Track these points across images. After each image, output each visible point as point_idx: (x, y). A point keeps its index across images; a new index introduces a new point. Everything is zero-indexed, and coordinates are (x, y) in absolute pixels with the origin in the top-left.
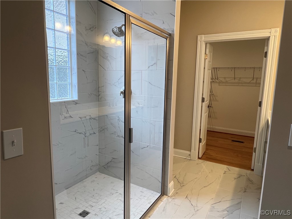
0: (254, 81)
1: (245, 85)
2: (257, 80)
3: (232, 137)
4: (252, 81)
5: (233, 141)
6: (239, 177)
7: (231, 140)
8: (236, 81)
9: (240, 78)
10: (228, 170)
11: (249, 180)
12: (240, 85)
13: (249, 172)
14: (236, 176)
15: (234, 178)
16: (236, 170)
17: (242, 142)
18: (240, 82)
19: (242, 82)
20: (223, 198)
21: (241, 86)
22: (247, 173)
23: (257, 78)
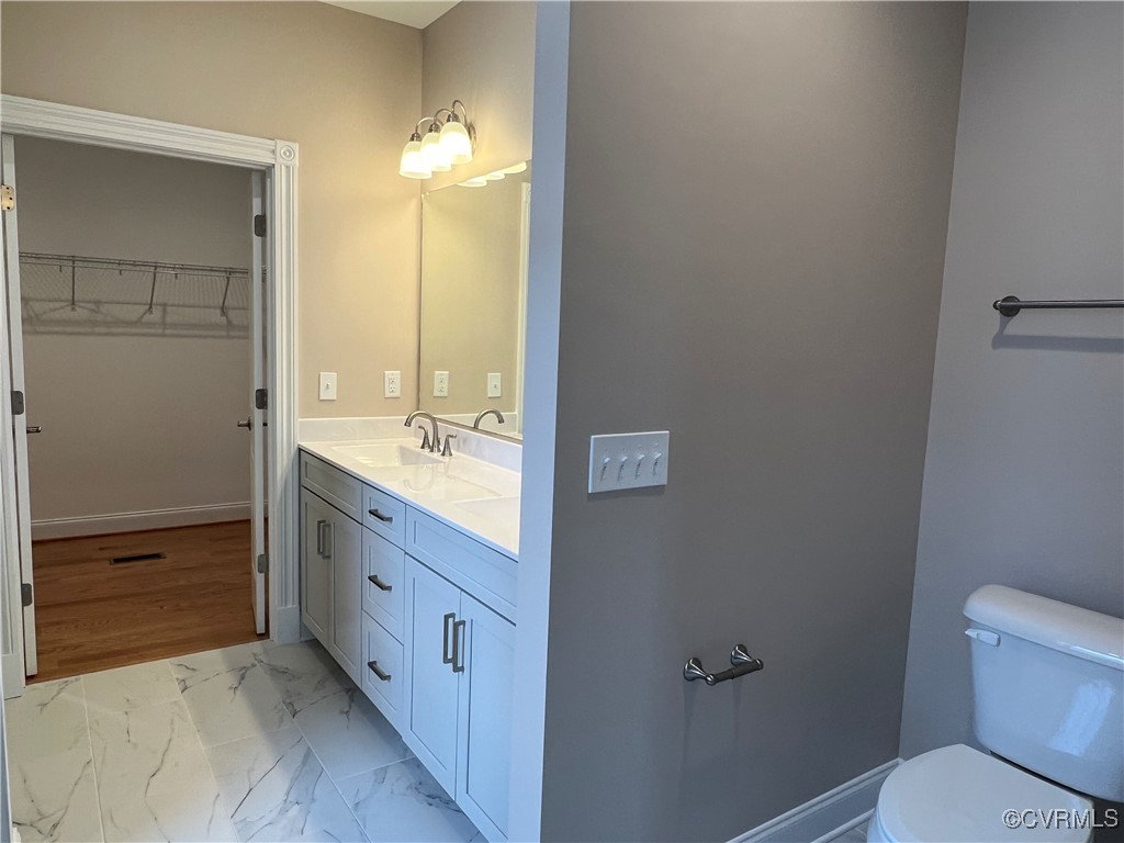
0: (156, 315)
1: (120, 330)
2: (165, 311)
3: (101, 549)
4: (147, 318)
5: (118, 561)
6: (243, 678)
7: (109, 560)
8: (81, 313)
9: (98, 303)
10: (188, 673)
11: (277, 672)
12: (97, 330)
13: (256, 646)
14: (229, 679)
15: (231, 688)
16: (212, 660)
17: (157, 556)
18: (100, 318)
19: (109, 319)
20: (249, 772)
21: (106, 334)
22: (255, 655)
23: (164, 305)
